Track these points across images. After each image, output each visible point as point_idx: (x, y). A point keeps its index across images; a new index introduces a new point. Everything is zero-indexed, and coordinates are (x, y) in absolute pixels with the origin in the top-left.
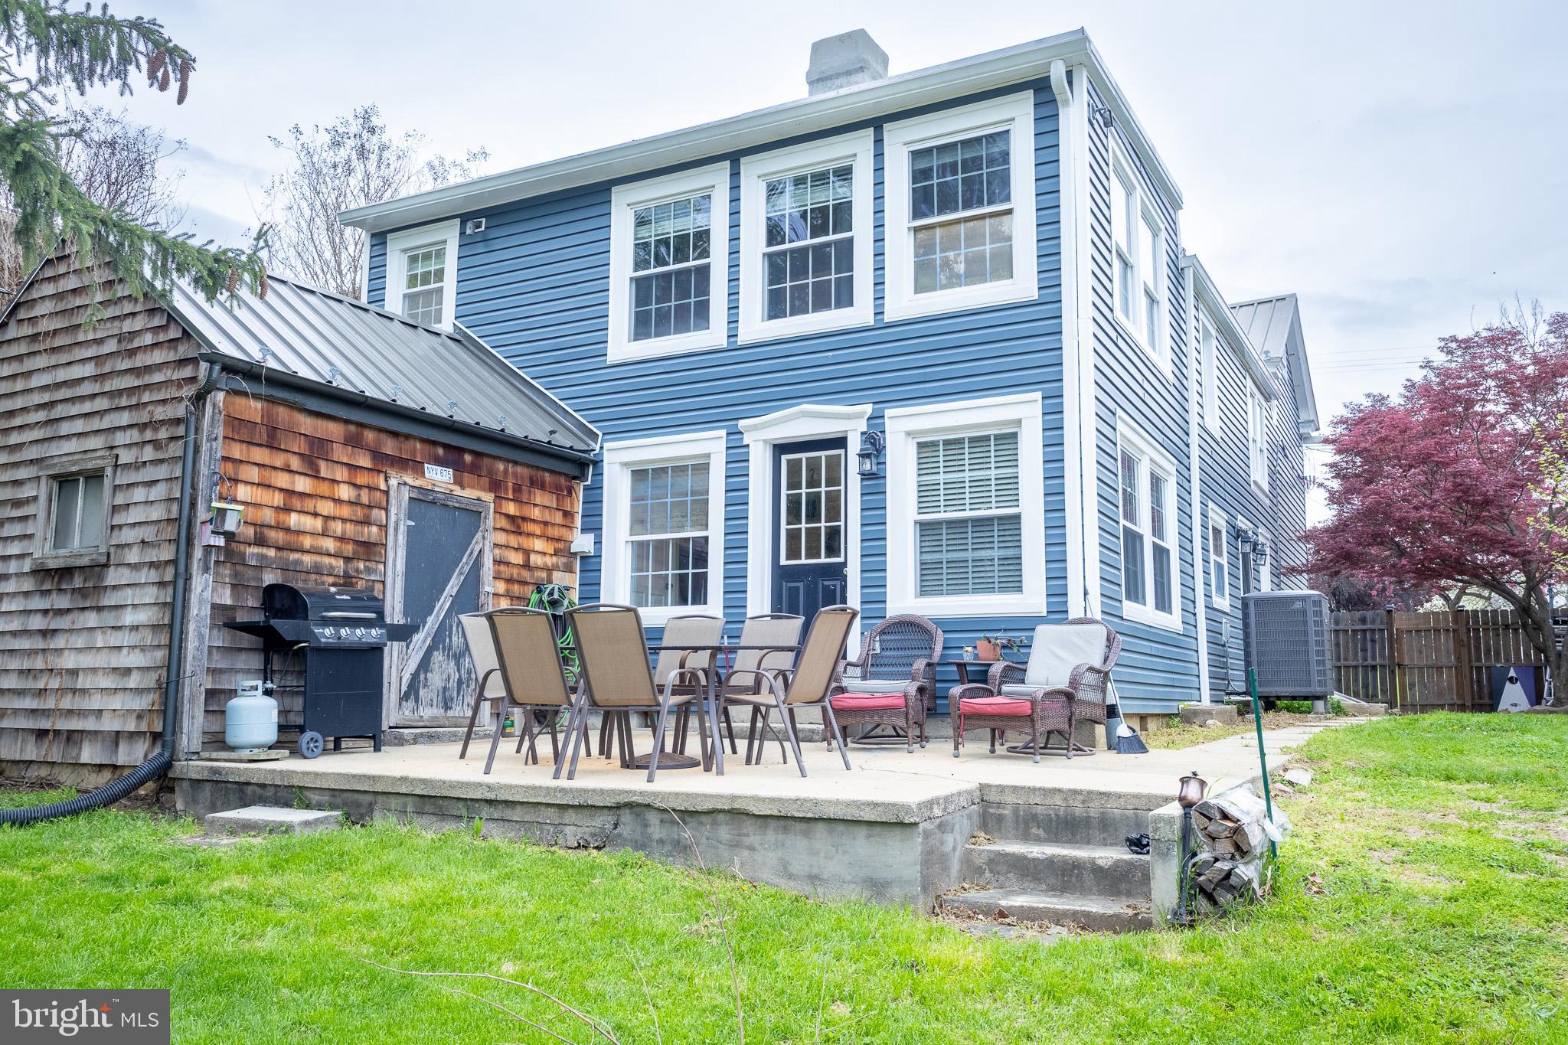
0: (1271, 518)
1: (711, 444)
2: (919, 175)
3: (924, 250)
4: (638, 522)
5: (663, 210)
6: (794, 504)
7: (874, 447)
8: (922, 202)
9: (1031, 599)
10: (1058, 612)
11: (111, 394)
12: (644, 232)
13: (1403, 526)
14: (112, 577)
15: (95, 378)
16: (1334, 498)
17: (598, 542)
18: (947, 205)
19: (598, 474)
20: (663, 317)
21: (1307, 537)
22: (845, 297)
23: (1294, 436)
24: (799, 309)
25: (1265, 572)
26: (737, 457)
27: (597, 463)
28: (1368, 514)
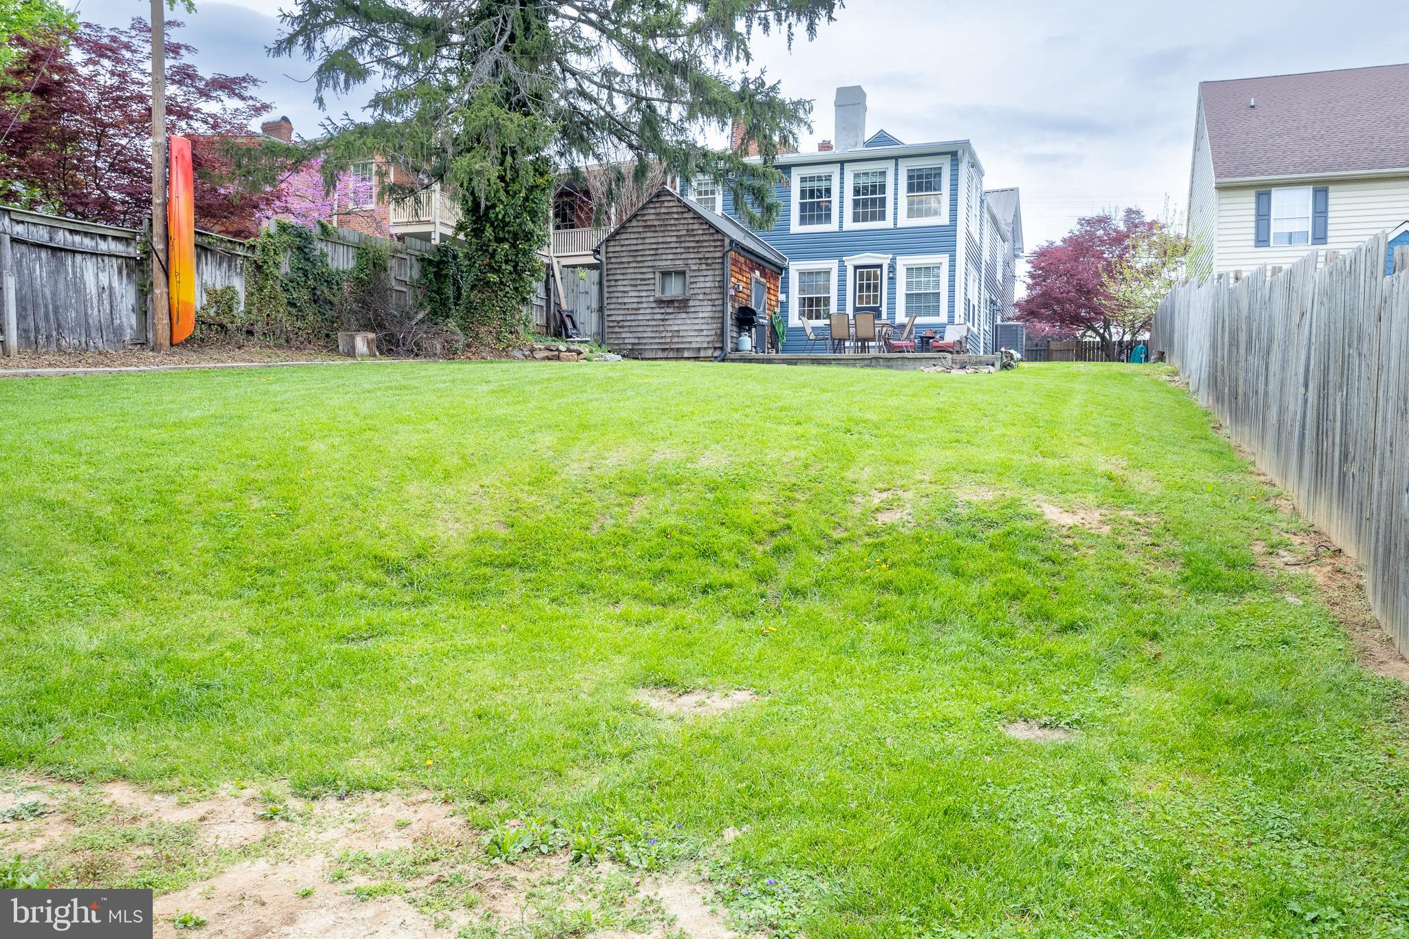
0: (1002, 295)
1: (833, 265)
2: (910, 177)
3: (911, 203)
4: (801, 290)
5: (812, 179)
6: (861, 286)
7: (892, 268)
8: (911, 188)
9: (943, 318)
10: (951, 321)
11: (685, 248)
12: (804, 184)
13: (1058, 301)
14: (691, 303)
15: (677, 242)
16: (1029, 287)
17: (787, 297)
18: (919, 189)
19: (787, 273)
20: (812, 217)
21: (1017, 305)
22: (882, 217)
23: (1012, 256)
24: (865, 219)
25: (999, 318)
26: (842, 270)
27: (787, 269)
28: (1043, 295)
